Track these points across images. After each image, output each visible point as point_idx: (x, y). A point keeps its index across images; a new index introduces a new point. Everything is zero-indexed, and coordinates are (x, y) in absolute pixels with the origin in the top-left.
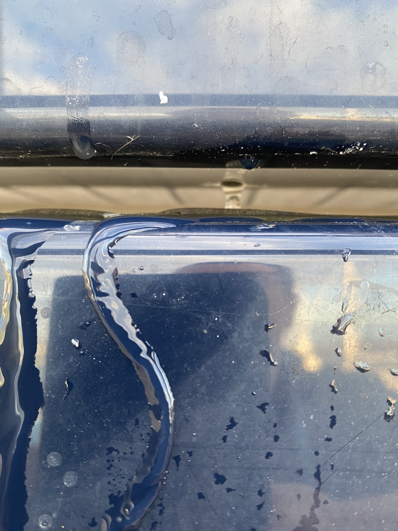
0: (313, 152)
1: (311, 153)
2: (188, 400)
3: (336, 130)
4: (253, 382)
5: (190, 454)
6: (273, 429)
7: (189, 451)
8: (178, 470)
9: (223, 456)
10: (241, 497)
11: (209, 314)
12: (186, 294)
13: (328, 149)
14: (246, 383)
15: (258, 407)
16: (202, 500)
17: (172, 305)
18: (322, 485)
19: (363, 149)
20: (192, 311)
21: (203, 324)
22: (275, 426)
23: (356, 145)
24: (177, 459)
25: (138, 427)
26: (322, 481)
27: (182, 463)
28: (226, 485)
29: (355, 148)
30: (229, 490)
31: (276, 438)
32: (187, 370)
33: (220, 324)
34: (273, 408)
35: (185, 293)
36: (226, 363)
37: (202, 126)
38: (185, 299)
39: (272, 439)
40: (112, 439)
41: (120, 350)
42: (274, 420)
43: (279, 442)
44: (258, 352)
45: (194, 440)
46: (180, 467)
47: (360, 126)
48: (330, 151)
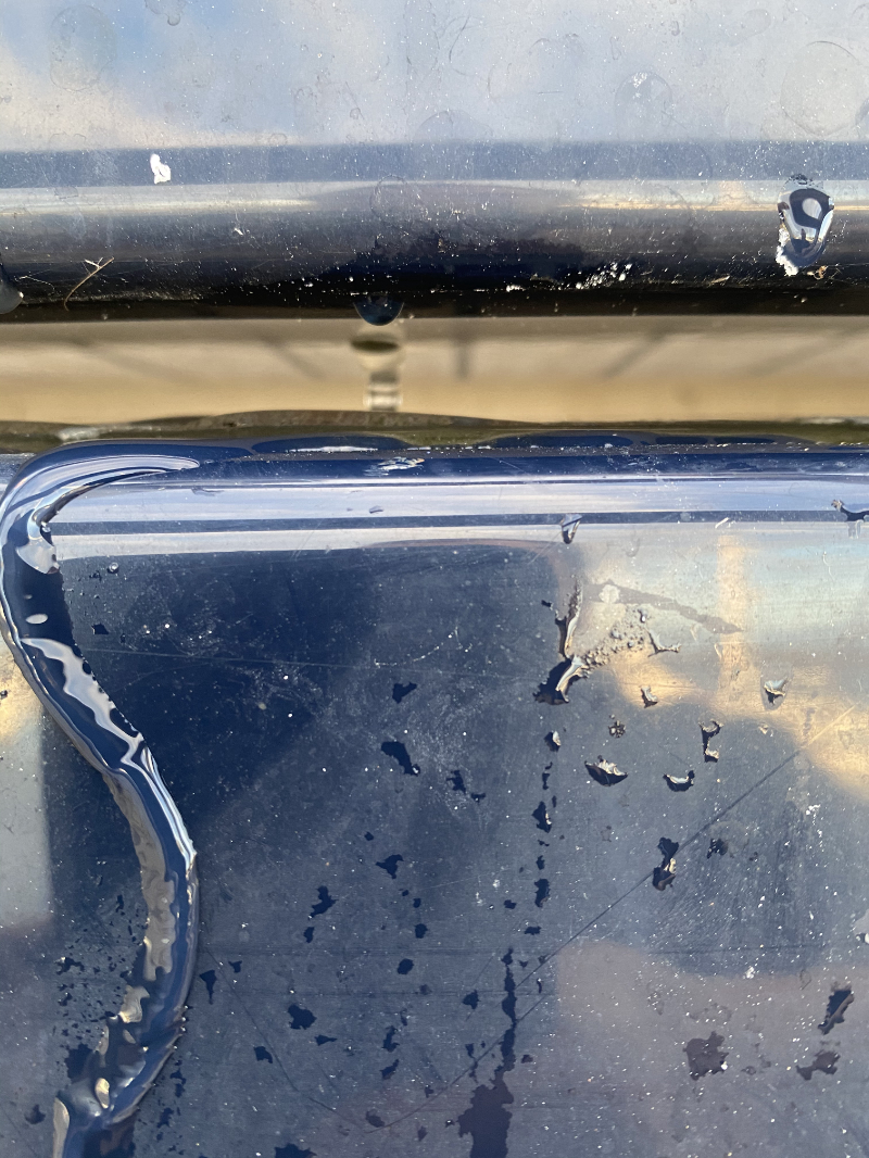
0: (513, 287)
1: (508, 289)
2: (227, 855)
3: (561, 235)
4: (369, 811)
5: (237, 967)
6: (413, 912)
7: (234, 961)
8: (211, 1003)
9: (305, 970)
10: (345, 1054)
11: (269, 667)
12: (217, 623)
13: (547, 278)
14: (353, 815)
16: (265, 1062)
17: (186, 649)
18: (519, 1026)
19: (627, 276)
21: (256, 689)
22: (417, 903)
23: (609, 268)
24: (209, 978)
25: (123, 914)
26: (519, 1015)
27: (220, 986)
28: (315, 1030)
29: (608, 274)
30: (321, 1040)
31: (421, 931)
32: (222, 789)
33: (295, 688)
34: (411, 866)
35: (215, 621)
36: (308, 772)
37: (253, 234)
38: (214, 636)
39: (411, 932)
41: (77, 752)
42: (415, 892)
43: (426, 938)
44: (380, 745)
45: (245, 937)
46: (214, 995)
47: (614, 226)
48: (552, 284)
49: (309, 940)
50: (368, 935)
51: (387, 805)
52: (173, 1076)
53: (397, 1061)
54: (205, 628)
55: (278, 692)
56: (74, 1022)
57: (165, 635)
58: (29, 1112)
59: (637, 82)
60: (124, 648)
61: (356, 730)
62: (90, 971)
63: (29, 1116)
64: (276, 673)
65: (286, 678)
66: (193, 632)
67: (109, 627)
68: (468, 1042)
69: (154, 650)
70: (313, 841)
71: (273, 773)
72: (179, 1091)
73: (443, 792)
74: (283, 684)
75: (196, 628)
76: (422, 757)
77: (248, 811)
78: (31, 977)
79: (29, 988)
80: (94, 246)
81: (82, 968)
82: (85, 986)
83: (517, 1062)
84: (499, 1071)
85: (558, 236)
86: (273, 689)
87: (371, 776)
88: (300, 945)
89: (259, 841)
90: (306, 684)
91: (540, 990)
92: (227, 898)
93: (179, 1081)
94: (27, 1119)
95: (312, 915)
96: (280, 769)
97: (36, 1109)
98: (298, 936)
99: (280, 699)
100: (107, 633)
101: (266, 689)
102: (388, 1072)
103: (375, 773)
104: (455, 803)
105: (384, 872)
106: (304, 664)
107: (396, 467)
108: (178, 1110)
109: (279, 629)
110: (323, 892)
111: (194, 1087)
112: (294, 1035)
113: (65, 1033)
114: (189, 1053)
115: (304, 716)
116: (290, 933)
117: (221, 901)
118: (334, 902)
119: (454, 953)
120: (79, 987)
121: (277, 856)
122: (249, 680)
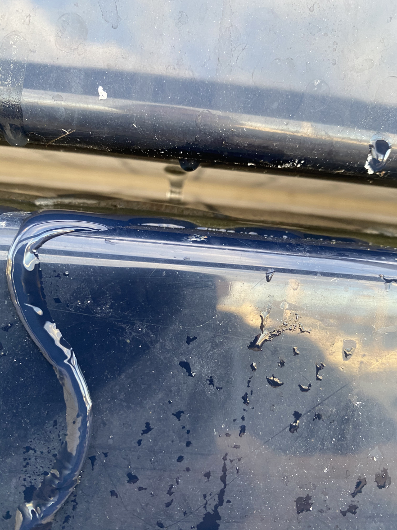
0: (251, 164)
1: (249, 164)
2: (106, 405)
3: (276, 146)
4: (171, 391)
5: (106, 455)
8: (93, 470)
9: (136, 458)
12: (112, 303)
13: (267, 162)
14: (164, 392)
15: (173, 414)
16: (114, 497)
17: (96, 313)
18: (227, 487)
19: (301, 166)
20: (116, 321)
23: (294, 161)
24: (93, 459)
25: (56, 428)
26: (227, 483)
27: (98, 463)
28: (138, 484)
29: (293, 164)
30: (140, 489)
31: (188, 444)
33: (144, 334)
35: (111, 301)
37: (141, 128)
38: (110, 308)
39: (185, 444)
40: (30, 438)
41: (42, 354)
42: (188, 427)
43: (190, 447)
44: (178, 363)
45: (111, 442)
46: (94, 467)
47: (299, 144)
48: (268, 165)
49: (139, 445)
50: (165, 445)
51: (179, 389)
52: (72, 501)
53: (173, 500)
54: (106, 304)
55: (136, 336)
56: (29, 475)
57: (87, 306)
58: (5, 514)
59: (316, 83)
60: (68, 310)
61: (169, 355)
62: (38, 453)
63: (4, 516)
64: (136, 327)
65: (140, 329)
66: (100, 305)
67: (62, 300)
68: (204, 493)
69: (81, 312)
70: (145, 402)
71: (130, 371)
72: (74, 508)
73: (204, 386)
74: (138, 332)
75: (102, 304)
76: (197, 369)
77: (117, 387)
78: (11, 454)
79: (10, 459)
80: (68, 123)
81: (35, 452)
82: (36, 459)
83: (225, 503)
84: (216, 507)
85: (275, 145)
86: (134, 334)
87: (173, 376)
88: (135, 447)
89: (121, 400)
90: (149, 333)
91: (237, 473)
92: (105, 424)
93: (75, 504)
94: (3, 517)
95: (142, 434)
96: (134, 370)
97: (8, 512)
98: (134, 443)
99: (137, 339)
100: (61, 302)
101: (131, 333)
102: (168, 505)
103: (175, 375)
104: (209, 390)
105: (175, 418)
106: (148, 324)
107: (195, 239)
108: (73, 517)
109: (139, 308)
110: (148, 424)
111: (81, 507)
112: (128, 486)
113: (25, 480)
114: (81, 492)
115: (146, 347)
116: (131, 441)
117: (102, 425)
118: (152, 429)
119: (202, 455)
120: (33, 459)
121: (129, 407)
122: (123, 329)
